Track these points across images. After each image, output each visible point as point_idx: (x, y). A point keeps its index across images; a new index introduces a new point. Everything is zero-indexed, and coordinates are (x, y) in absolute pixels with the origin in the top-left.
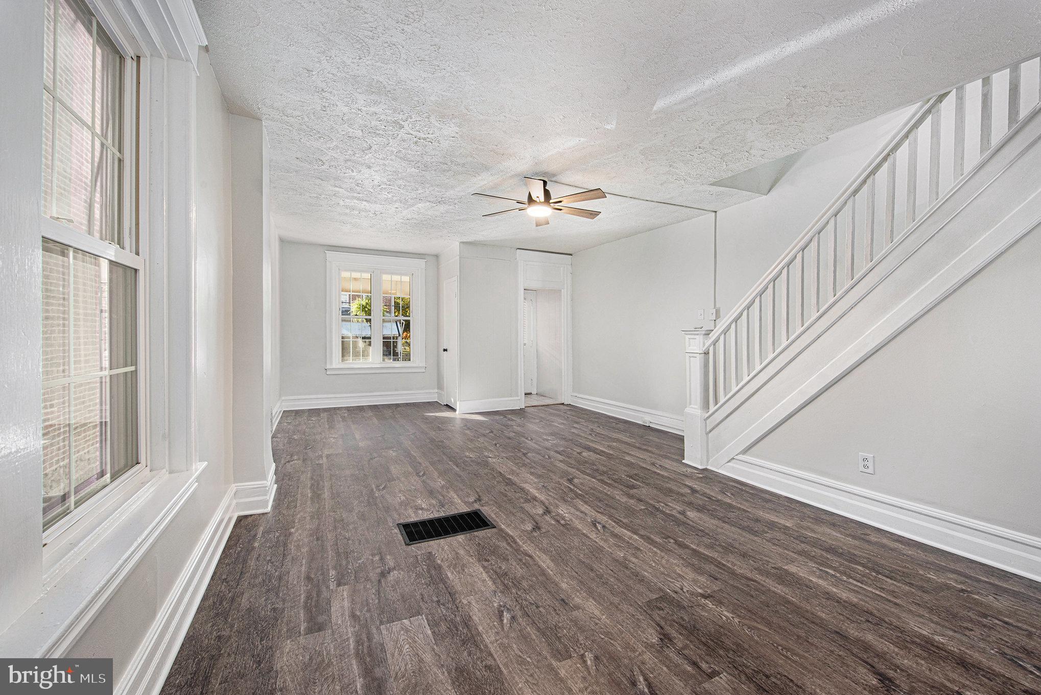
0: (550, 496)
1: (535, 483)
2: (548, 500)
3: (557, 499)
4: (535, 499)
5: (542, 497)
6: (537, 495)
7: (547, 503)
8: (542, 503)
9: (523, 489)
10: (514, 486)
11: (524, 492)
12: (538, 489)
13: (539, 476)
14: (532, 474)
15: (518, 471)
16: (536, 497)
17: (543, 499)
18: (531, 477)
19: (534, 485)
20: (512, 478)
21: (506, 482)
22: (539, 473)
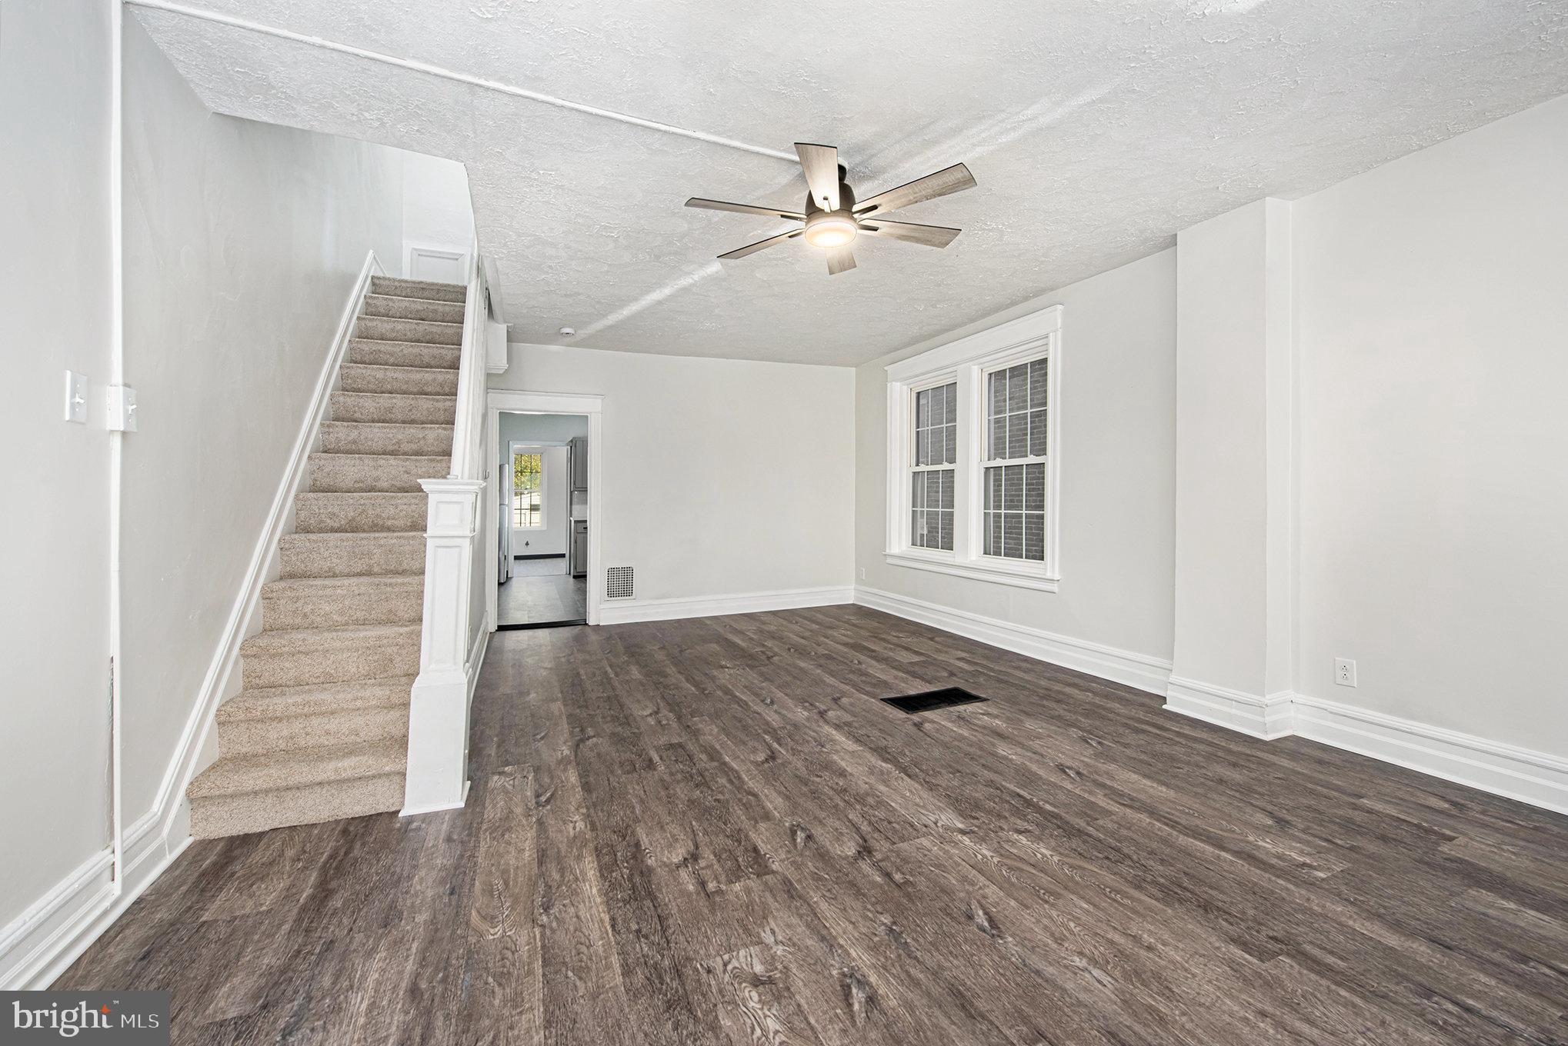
0: (814, 731)
1: (837, 751)
2: (819, 726)
3: (806, 727)
4: (837, 727)
5: (827, 729)
6: (834, 732)
7: (821, 723)
8: (827, 722)
9: (858, 740)
10: (872, 746)
11: (854, 736)
12: (832, 740)
13: (828, 766)
14: (843, 773)
15: (872, 780)
16: (836, 729)
17: (826, 727)
18: (843, 764)
19: (838, 747)
20: (880, 763)
21: (889, 753)
22: (826, 774)
